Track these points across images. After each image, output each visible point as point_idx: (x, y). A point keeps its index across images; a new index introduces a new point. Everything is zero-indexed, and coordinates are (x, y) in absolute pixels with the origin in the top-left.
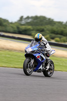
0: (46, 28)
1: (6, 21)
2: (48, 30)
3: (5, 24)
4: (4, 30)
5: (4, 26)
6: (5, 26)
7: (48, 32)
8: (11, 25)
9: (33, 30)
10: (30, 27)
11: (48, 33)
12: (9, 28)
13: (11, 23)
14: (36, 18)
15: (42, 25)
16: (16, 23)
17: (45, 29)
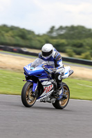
0: (85, 42)
1: (31, 32)
2: (88, 45)
3: (29, 36)
4: (28, 45)
5: (28, 39)
6: (30, 40)
7: (88, 47)
8: (38, 38)
9: (67, 45)
10: (63, 41)
11: (89, 49)
12: (34, 43)
13: (38, 36)
14: (73, 28)
15: (80, 38)
16: (44, 35)
17: (84, 44)
